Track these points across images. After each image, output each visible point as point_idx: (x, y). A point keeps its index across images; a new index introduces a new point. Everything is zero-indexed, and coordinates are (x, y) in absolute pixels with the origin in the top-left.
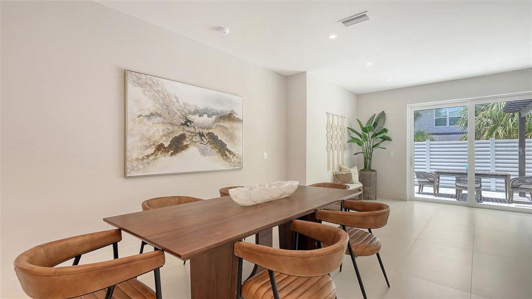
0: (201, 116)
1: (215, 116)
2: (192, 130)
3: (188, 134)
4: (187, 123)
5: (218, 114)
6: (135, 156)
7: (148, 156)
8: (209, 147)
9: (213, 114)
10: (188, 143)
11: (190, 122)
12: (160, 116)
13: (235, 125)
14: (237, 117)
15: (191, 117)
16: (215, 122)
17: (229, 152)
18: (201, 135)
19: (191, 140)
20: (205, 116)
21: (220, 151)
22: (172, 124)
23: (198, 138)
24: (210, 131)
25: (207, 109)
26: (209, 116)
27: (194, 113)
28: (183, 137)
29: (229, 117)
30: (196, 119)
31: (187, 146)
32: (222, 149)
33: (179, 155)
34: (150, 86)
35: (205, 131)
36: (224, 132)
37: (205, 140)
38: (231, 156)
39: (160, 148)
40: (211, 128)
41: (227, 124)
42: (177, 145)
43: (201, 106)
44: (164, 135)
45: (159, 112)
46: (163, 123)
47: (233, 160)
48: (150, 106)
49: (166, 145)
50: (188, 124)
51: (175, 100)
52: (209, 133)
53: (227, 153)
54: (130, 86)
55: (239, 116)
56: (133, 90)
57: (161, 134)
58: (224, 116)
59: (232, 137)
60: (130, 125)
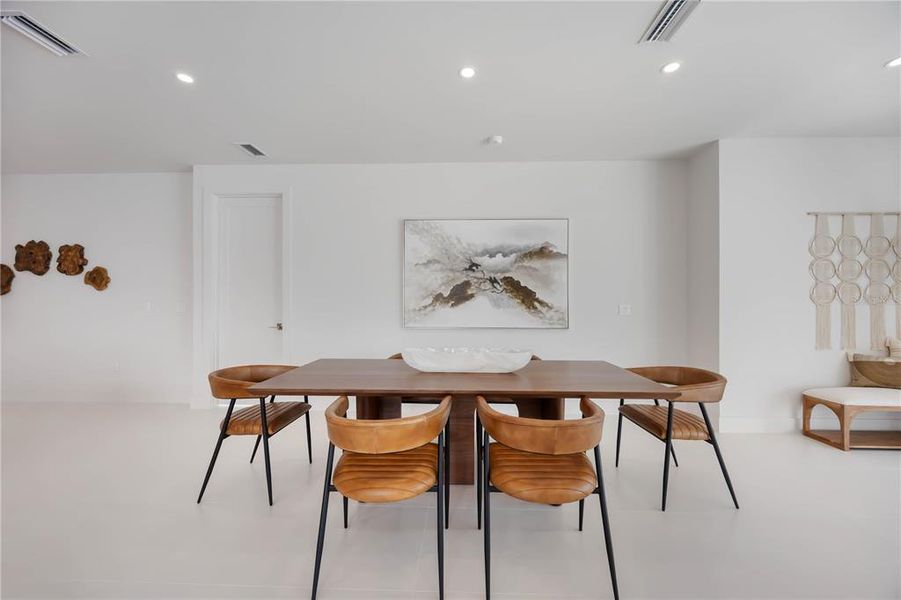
0: (492, 256)
1: (514, 254)
2: (480, 275)
3: (473, 281)
4: (473, 266)
5: (520, 251)
6: (412, 307)
7: (425, 307)
8: (505, 296)
9: (513, 252)
10: (474, 292)
11: (477, 265)
12: (439, 262)
13: (552, 263)
14: (555, 251)
15: (477, 260)
16: (515, 262)
17: (541, 303)
18: (493, 281)
19: (478, 288)
20: (499, 256)
21: (523, 302)
22: (452, 270)
23: (488, 285)
24: (507, 275)
25: (502, 247)
26: (505, 256)
27: (484, 254)
28: (467, 284)
29: (542, 253)
30: (485, 261)
31: (472, 296)
32: (527, 298)
33: (461, 306)
34: (427, 231)
35: (499, 276)
36: (530, 275)
37: (498, 287)
38: (544, 310)
39: (438, 298)
40: (508, 271)
41: (537, 263)
42: (460, 294)
43: (493, 244)
44: (443, 284)
45: (437, 258)
46: (442, 270)
47: (548, 316)
48: (428, 253)
49: (446, 295)
50: (474, 268)
51: (456, 242)
52: (505, 278)
53: (536, 304)
55: (559, 246)
56: (411, 240)
57: (440, 282)
58: (531, 252)
59: (547, 281)
60: (406, 275)
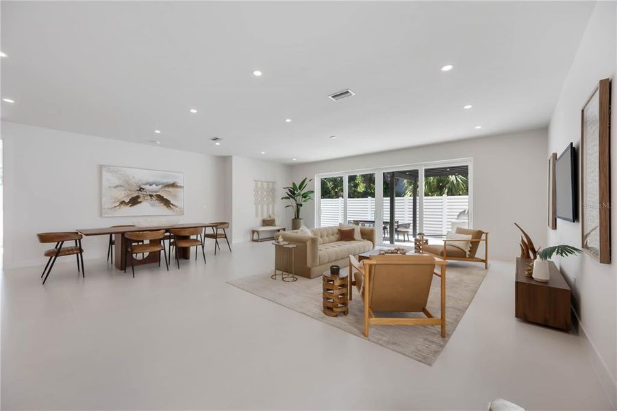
0: (151, 185)
2: (145, 193)
3: (141, 196)
4: (141, 189)
5: (163, 184)
6: (106, 207)
7: (115, 207)
8: (157, 202)
9: (160, 184)
10: (142, 200)
11: (143, 189)
12: (122, 186)
13: (178, 190)
14: (178, 185)
15: (143, 187)
16: (161, 188)
17: (173, 205)
18: (151, 196)
19: (144, 199)
20: (154, 186)
21: (165, 205)
22: (130, 191)
23: (149, 197)
24: (157, 194)
25: (155, 182)
26: (157, 185)
27: (146, 184)
28: (138, 197)
29: (173, 185)
30: (147, 187)
31: (141, 202)
32: (167, 203)
33: (135, 206)
34: (117, 172)
35: (154, 194)
36: (168, 194)
37: (153, 198)
38: (174, 207)
39: (123, 203)
40: (158, 192)
41: (171, 189)
42: (134, 201)
43: (151, 180)
44: (125, 196)
46: (125, 190)
47: (176, 210)
48: (116, 182)
49: (127, 201)
51: (132, 178)
53: (171, 205)
54: (103, 172)
55: (180, 183)
56: (106, 175)
57: (123, 195)
58: (168, 185)
59: (175, 196)
60: (104, 192)
